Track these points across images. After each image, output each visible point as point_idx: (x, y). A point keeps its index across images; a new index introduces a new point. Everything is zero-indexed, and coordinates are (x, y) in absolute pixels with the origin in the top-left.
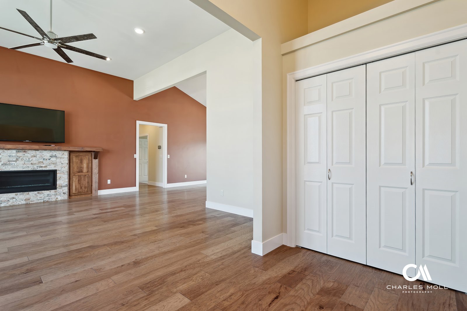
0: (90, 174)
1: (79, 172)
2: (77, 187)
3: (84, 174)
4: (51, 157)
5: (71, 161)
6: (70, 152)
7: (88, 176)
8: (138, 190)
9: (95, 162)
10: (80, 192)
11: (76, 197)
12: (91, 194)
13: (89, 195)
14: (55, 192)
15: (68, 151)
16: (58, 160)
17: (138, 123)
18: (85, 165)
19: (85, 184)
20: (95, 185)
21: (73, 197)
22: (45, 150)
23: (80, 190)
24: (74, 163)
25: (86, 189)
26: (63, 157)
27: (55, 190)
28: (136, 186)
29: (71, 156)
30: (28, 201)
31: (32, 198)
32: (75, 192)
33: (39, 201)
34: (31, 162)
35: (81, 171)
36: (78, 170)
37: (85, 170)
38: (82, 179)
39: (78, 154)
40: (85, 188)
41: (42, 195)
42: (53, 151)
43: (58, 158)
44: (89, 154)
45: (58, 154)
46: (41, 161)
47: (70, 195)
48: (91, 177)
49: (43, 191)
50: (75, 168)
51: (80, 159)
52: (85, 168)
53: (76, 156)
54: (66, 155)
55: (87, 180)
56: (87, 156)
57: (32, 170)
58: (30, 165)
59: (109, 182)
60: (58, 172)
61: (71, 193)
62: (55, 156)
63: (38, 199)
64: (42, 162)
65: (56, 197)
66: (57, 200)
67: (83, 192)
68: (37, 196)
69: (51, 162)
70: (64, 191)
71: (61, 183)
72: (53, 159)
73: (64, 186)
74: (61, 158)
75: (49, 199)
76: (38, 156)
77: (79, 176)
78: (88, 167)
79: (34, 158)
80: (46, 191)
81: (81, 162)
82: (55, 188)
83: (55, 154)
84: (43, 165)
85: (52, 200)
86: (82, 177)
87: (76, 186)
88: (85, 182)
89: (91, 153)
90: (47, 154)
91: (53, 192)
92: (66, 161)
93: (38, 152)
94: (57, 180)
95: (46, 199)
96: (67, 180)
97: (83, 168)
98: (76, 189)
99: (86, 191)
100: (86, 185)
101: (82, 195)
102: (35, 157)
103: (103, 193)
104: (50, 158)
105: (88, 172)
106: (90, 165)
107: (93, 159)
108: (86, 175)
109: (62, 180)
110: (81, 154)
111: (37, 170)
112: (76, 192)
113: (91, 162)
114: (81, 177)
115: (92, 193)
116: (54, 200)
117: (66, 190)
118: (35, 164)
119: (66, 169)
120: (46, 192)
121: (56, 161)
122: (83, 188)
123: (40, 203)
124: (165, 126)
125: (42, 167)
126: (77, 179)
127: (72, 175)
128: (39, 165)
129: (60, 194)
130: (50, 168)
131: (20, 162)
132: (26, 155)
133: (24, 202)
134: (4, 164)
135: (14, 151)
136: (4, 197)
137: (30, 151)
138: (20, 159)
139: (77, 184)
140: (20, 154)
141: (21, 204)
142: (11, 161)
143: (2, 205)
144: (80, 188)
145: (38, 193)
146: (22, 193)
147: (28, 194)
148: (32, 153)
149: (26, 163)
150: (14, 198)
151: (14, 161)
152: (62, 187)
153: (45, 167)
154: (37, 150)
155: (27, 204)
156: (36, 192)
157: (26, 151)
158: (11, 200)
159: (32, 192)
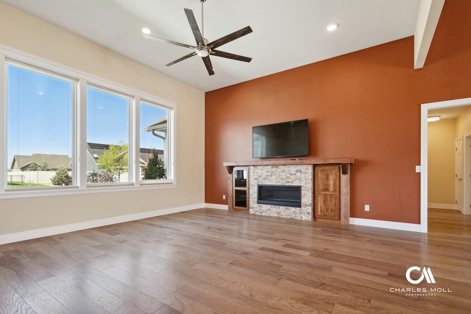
0: (337, 194)
1: (325, 190)
2: (323, 208)
3: (330, 193)
4: (296, 171)
5: (316, 177)
6: (315, 166)
7: (335, 196)
8: (427, 231)
9: (345, 179)
10: (326, 215)
11: (322, 220)
12: (339, 221)
13: (337, 222)
14: (300, 210)
15: (312, 164)
16: (303, 175)
17: (426, 107)
18: (331, 182)
19: (331, 207)
20: (345, 210)
21: (319, 220)
22: (291, 165)
23: (326, 213)
24: (319, 179)
25: (333, 213)
26: (307, 172)
27: (300, 208)
28: (420, 223)
29: (316, 171)
30: (279, 215)
31: (282, 213)
33: (287, 217)
34: (281, 177)
35: (327, 189)
36: (323, 188)
37: (331, 188)
38: (328, 199)
39: (323, 168)
40: (332, 211)
41: (289, 212)
42: (298, 165)
43: (303, 173)
44: (337, 168)
45: (303, 168)
47: (314, 217)
48: (338, 197)
49: (290, 207)
50: (320, 185)
51: (325, 174)
52: (331, 186)
53: (322, 171)
54: (310, 168)
55: (333, 201)
56: (334, 170)
57: (282, 184)
58: (280, 180)
59: (367, 208)
60: (302, 188)
61: (316, 215)
62: (300, 171)
63: (287, 214)
64: (289, 177)
65: (301, 216)
66: (302, 219)
67: (329, 216)
68: (286, 211)
69: (296, 177)
70: (308, 211)
71: (305, 201)
72: (298, 174)
73: (308, 206)
74: (305, 173)
75: (295, 216)
76: (286, 171)
77: (325, 195)
78: (335, 185)
79: (283, 173)
80: (292, 207)
81: (327, 178)
82: (300, 206)
83: (300, 168)
84: (290, 181)
85: (298, 219)
86: (328, 196)
87: (321, 208)
88: (331, 204)
89: (339, 166)
90: (293, 169)
91: (298, 208)
92: (310, 176)
93: (286, 167)
94: (302, 197)
95: (293, 216)
96: (311, 199)
97: (329, 185)
98: (321, 211)
99: (332, 215)
100: (333, 208)
101: (328, 220)
102: (283, 172)
104: (296, 173)
105: (334, 191)
106: (338, 181)
107: (341, 175)
108: (332, 195)
109: (307, 198)
110: (327, 168)
111: (286, 185)
112: (321, 215)
113: (338, 177)
115: (340, 219)
116: (299, 219)
117: (310, 209)
118: (284, 179)
119: (310, 185)
120: (293, 209)
121: (301, 176)
122: (329, 211)
123: (288, 219)
125: (289, 182)
126: (322, 198)
127: (317, 193)
128: (287, 180)
129: (304, 213)
130: (296, 184)
131: (274, 177)
132: (278, 170)
133: (276, 215)
134: (264, 179)
135: (270, 167)
136: (265, 207)
137: (280, 166)
138: (273, 174)
139: (323, 205)
140: (274, 169)
141: (274, 216)
142: (268, 176)
143: (263, 214)
144: (325, 210)
145: (286, 208)
146: (275, 206)
147: (279, 208)
148: (282, 168)
149: (278, 178)
150: (270, 210)
151: (270, 176)
152: (306, 205)
153: (292, 182)
154: (286, 165)
155: (278, 218)
156: (285, 207)
157: (278, 166)
158: (268, 211)
159: (282, 207)
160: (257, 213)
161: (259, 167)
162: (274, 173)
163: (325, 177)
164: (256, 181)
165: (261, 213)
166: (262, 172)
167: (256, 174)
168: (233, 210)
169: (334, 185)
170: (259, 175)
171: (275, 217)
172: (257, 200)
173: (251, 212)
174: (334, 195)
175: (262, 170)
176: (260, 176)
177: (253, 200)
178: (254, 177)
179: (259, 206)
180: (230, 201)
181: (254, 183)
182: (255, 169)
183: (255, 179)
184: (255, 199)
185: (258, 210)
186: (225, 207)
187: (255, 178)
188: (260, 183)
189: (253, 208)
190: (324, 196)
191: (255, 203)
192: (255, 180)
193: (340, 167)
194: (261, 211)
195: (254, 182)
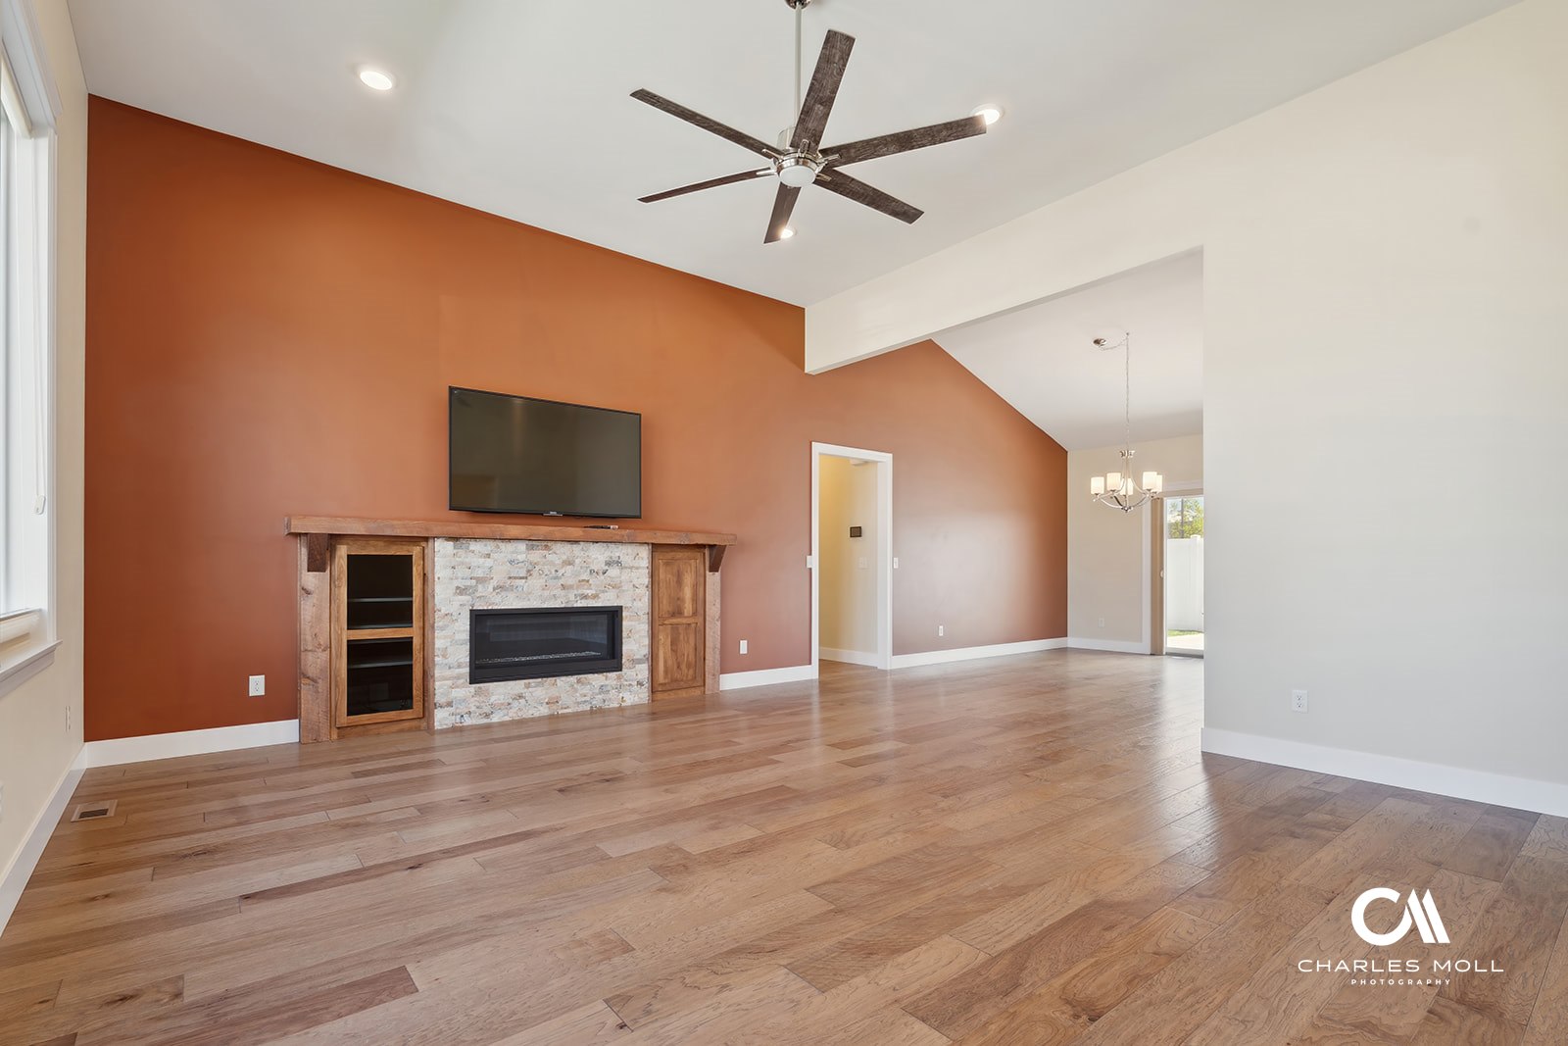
0: (701, 619)
1: (673, 615)
2: (670, 662)
3: (684, 621)
4: (608, 564)
5: (656, 578)
6: (656, 547)
7: (695, 628)
8: (818, 677)
9: (713, 579)
10: (676, 680)
11: (667, 696)
12: (702, 688)
13: (697, 692)
14: (619, 678)
15: (648, 544)
16: (625, 576)
17: (818, 448)
18: (688, 593)
19: (688, 655)
20: (712, 658)
21: (661, 696)
22: (593, 542)
23: (677, 676)
24: (662, 585)
25: (691, 672)
26: (636, 565)
27: (618, 673)
28: (810, 664)
29: (656, 562)
30: (554, 707)
31: (565, 699)
32: (665, 678)
33: (581, 708)
34: (562, 581)
35: (678, 612)
36: (670, 609)
37: (688, 608)
38: (681, 637)
39: (670, 555)
40: (689, 666)
41: (586, 690)
42: (613, 545)
43: (626, 568)
44: (698, 555)
45: (626, 553)
46: (585, 577)
47: (653, 691)
48: (702, 630)
49: (590, 676)
50: (665, 601)
51: (675, 571)
52: (687, 601)
53: (667, 564)
54: (644, 552)
55: (692, 641)
56: (692, 562)
57: (563, 606)
58: (558, 592)
59: (744, 647)
60: (624, 614)
61: (655, 685)
62: (619, 563)
63: (579, 700)
64: (588, 581)
65: (621, 695)
66: (623, 704)
67: (682, 680)
68: (576, 691)
69: (608, 581)
70: (640, 677)
71: (632, 650)
72: (614, 572)
73: (639, 662)
74: (631, 568)
75: (604, 701)
76: (577, 561)
77: (675, 627)
78: (695, 599)
79: (569, 568)
80: (596, 675)
81: (679, 582)
82: (619, 668)
83: (617, 554)
84: (590, 592)
85: (611, 706)
86: (681, 630)
87: (665, 662)
88: (687, 649)
89: (703, 550)
90: (598, 554)
91: (613, 675)
92: (644, 578)
93: (577, 549)
94: (624, 641)
95: (597, 702)
96: (646, 641)
97: (683, 600)
98: (666, 672)
99: (690, 677)
100: (692, 657)
101: (679, 692)
102: (570, 564)
103: (732, 682)
104: (607, 567)
105: (695, 613)
106: (702, 589)
107: (707, 572)
108: (689, 625)
109: (635, 640)
110: (680, 555)
111: (575, 605)
112: (667, 681)
113: (702, 579)
114: (677, 629)
115: (704, 684)
116: (616, 705)
117: (643, 672)
118: (571, 587)
119: (645, 603)
120: (597, 680)
121: (620, 577)
122: (684, 667)
123: (583, 713)
124: (886, 459)
125: (585, 597)
126: (668, 636)
127: (657, 624)
128: (580, 592)
129: (630, 685)
130: (607, 600)
131: (535, 582)
132: (550, 557)
133: (544, 711)
134: (500, 588)
135: (522, 546)
136: (500, 691)
137: (559, 545)
138: (535, 573)
139: (669, 653)
140: (536, 555)
141: (537, 714)
142: (515, 578)
143: (495, 719)
144: (675, 667)
145: (579, 681)
146: (540, 680)
147: (555, 684)
148: (562, 551)
149: (551, 583)
150: (521, 697)
151: (521, 578)
152: (635, 662)
153: (595, 597)
154: (577, 542)
155: (552, 717)
156: (573, 679)
157: (549, 544)
158: (515, 704)
159: (563, 678)
160: (468, 721)
161: (475, 546)
162: (537, 568)
163: (675, 580)
164: (464, 598)
165: (487, 716)
166: (489, 562)
167: (462, 572)
168: (335, 736)
169: (693, 600)
170: (479, 573)
171: (541, 719)
172: (468, 669)
173: (442, 718)
174: (693, 625)
175: (488, 556)
176: (480, 580)
177: (448, 673)
178: (456, 583)
179: (477, 693)
180: (310, 699)
181: (454, 608)
182: (461, 552)
183: (460, 591)
184: (459, 666)
185: (473, 709)
186: (282, 733)
187: (458, 588)
188: (480, 606)
189: (450, 704)
190: (672, 628)
191: (462, 681)
192: (461, 594)
193: (704, 554)
194: (487, 709)
195: (456, 604)
